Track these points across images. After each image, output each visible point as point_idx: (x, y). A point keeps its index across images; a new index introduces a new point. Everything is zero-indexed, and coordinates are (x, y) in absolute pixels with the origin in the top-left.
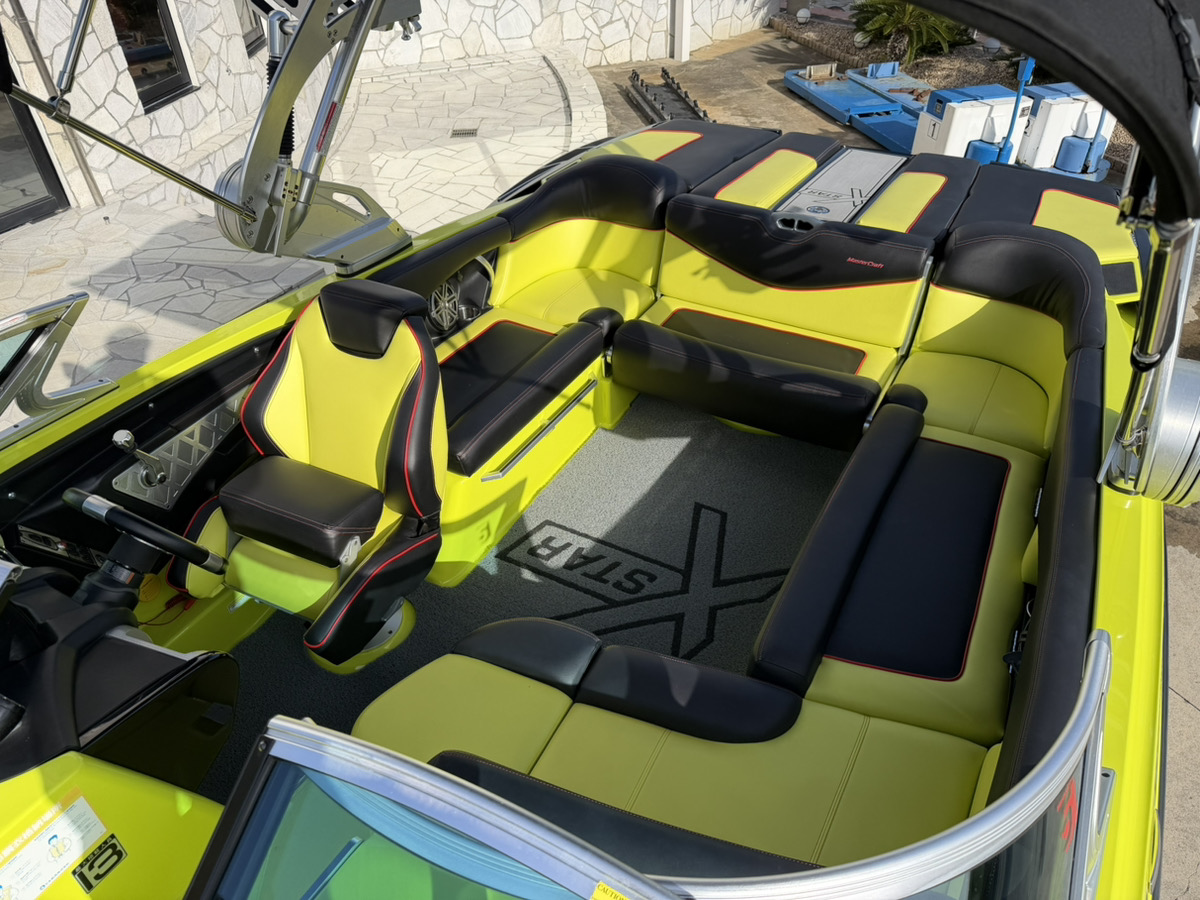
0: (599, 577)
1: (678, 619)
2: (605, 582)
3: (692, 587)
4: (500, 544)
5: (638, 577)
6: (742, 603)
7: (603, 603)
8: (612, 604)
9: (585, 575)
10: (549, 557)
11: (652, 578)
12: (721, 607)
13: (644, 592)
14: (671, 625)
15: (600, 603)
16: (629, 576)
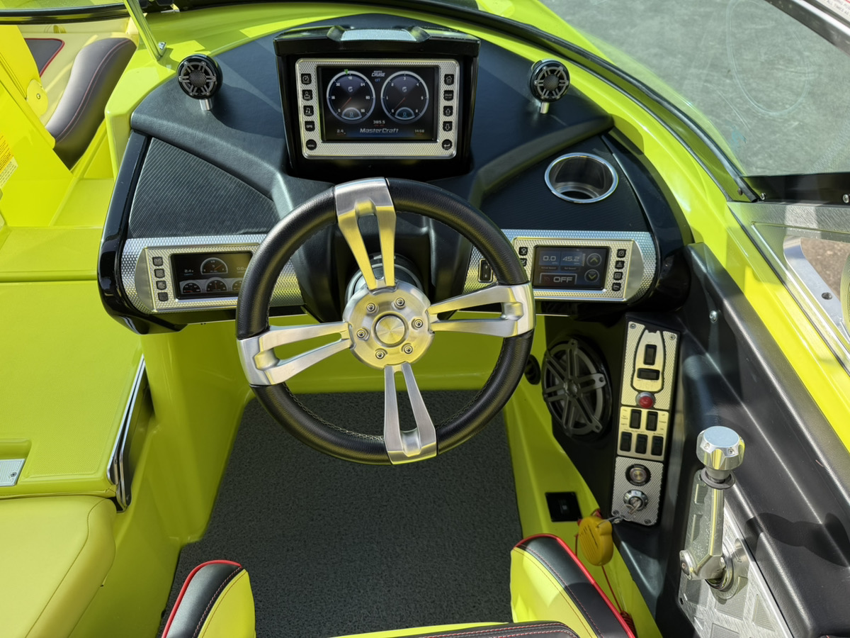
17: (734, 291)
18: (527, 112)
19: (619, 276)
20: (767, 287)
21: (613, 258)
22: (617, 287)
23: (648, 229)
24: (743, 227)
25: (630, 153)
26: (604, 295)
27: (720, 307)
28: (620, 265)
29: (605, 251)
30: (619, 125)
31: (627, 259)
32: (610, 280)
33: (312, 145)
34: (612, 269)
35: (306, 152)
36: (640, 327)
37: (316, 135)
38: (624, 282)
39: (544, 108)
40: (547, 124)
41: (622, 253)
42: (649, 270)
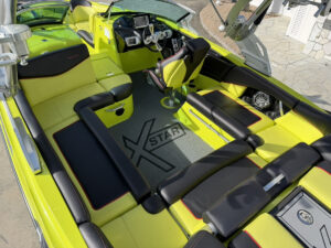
2: (157, 136)
9: (162, 134)
10: (172, 130)
16: (156, 141)
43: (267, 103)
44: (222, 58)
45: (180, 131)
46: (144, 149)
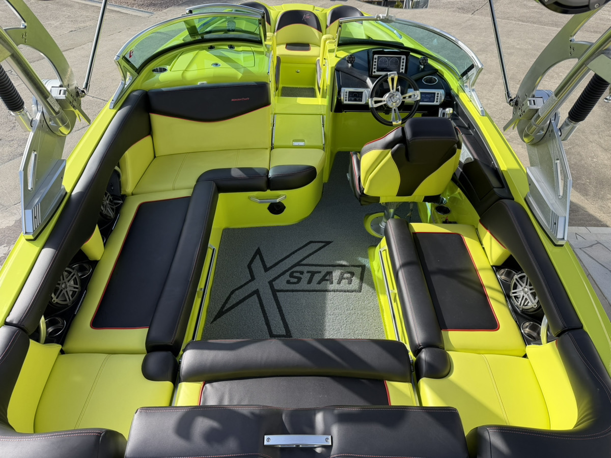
0: (313, 274)
1: (266, 269)
2: (308, 272)
3: (268, 285)
4: (370, 272)
5: (295, 280)
6: (242, 286)
7: (302, 263)
8: (298, 264)
9: (320, 272)
10: (342, 274)
11: (288, 282)
12: (250, 281)
13: (288, 273)
14: (268, 265)
15: (304, 262)
16: (299, 279)
17: (458, 96)
18: (419, 68)
19: (437, 99)
20: (462, 93)
21: (436, 95)
22: (437, 102)
23: (443, 89)
24: (460, 86)
25: (441, 77)
26: (435, 103)
27: (455, 101)
28: (438, 96)
29: (434, 93)
30: (439, 71)
31: (439, 95)
32: (436, 100)
33: (374, 72)
34: (436, 98)
35: (373, 74)
36: (442, 109)
37: (375, 70)
38: (439, 100)
39: (422, 67)
40: (423, 70)
41: (438, 94)
42: (443, 98)
43: (532, 303)
44: (497, 173)
45: (356, 281)
46: (271, 283)
